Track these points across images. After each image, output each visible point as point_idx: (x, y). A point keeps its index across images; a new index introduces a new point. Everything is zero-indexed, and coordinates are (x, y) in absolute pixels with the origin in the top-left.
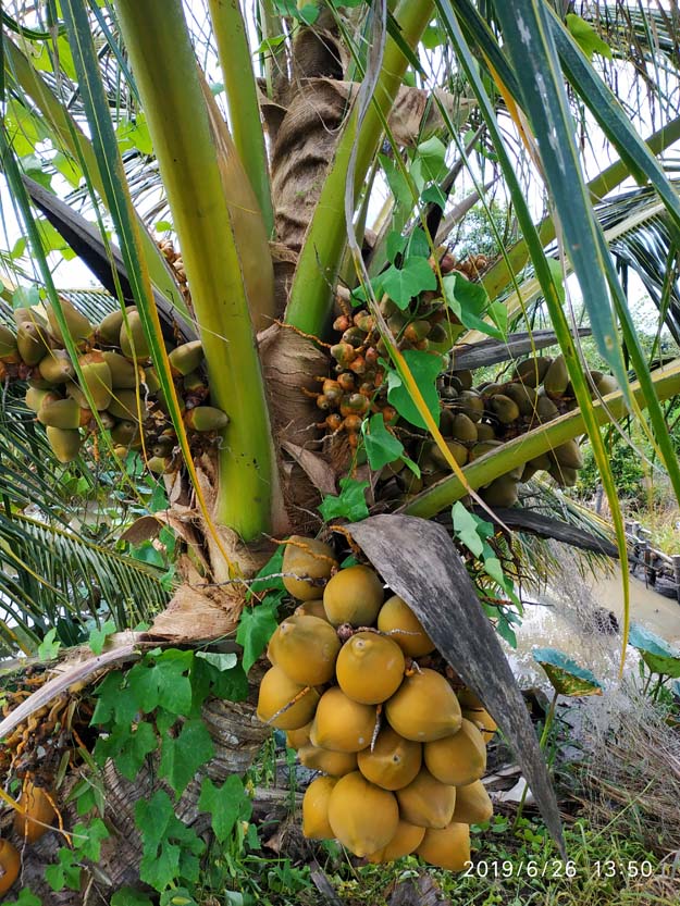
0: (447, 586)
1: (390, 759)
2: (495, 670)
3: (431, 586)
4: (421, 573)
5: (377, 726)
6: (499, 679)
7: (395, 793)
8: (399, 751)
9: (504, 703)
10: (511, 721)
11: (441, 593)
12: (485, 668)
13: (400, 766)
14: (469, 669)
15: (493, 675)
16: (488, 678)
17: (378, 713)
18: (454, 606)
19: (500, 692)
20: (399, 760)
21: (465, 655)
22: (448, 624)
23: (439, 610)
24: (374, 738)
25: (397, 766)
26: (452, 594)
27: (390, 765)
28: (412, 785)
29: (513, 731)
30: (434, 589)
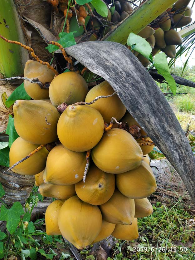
0: (132, 70)
1: (96, 186)
2: (167, 121)
3: (121, 70)
4: (114, 63)
5: (87, 165)
6: (170, 127)
7: (99, 207)
8: (102, 181)
9: (174, 143)
10: (179, 154)
11: (128, 75)
12: (160, 121)
13: (103, 191)
14: (149, 122)
15: (166, 125)
16: (163, 127)
17: (87, 157)
18: (138, 82)
19: (171, 135)
20: (103, 186)
21: (146, 113)
22: (134, 93)
23: (127, 85)
24: (85, 173)
25: (101, 191)
26: (136, 75)
27: (96, 191)
28: (110, 201)
29: (180, 161)
30: (123, 73)
